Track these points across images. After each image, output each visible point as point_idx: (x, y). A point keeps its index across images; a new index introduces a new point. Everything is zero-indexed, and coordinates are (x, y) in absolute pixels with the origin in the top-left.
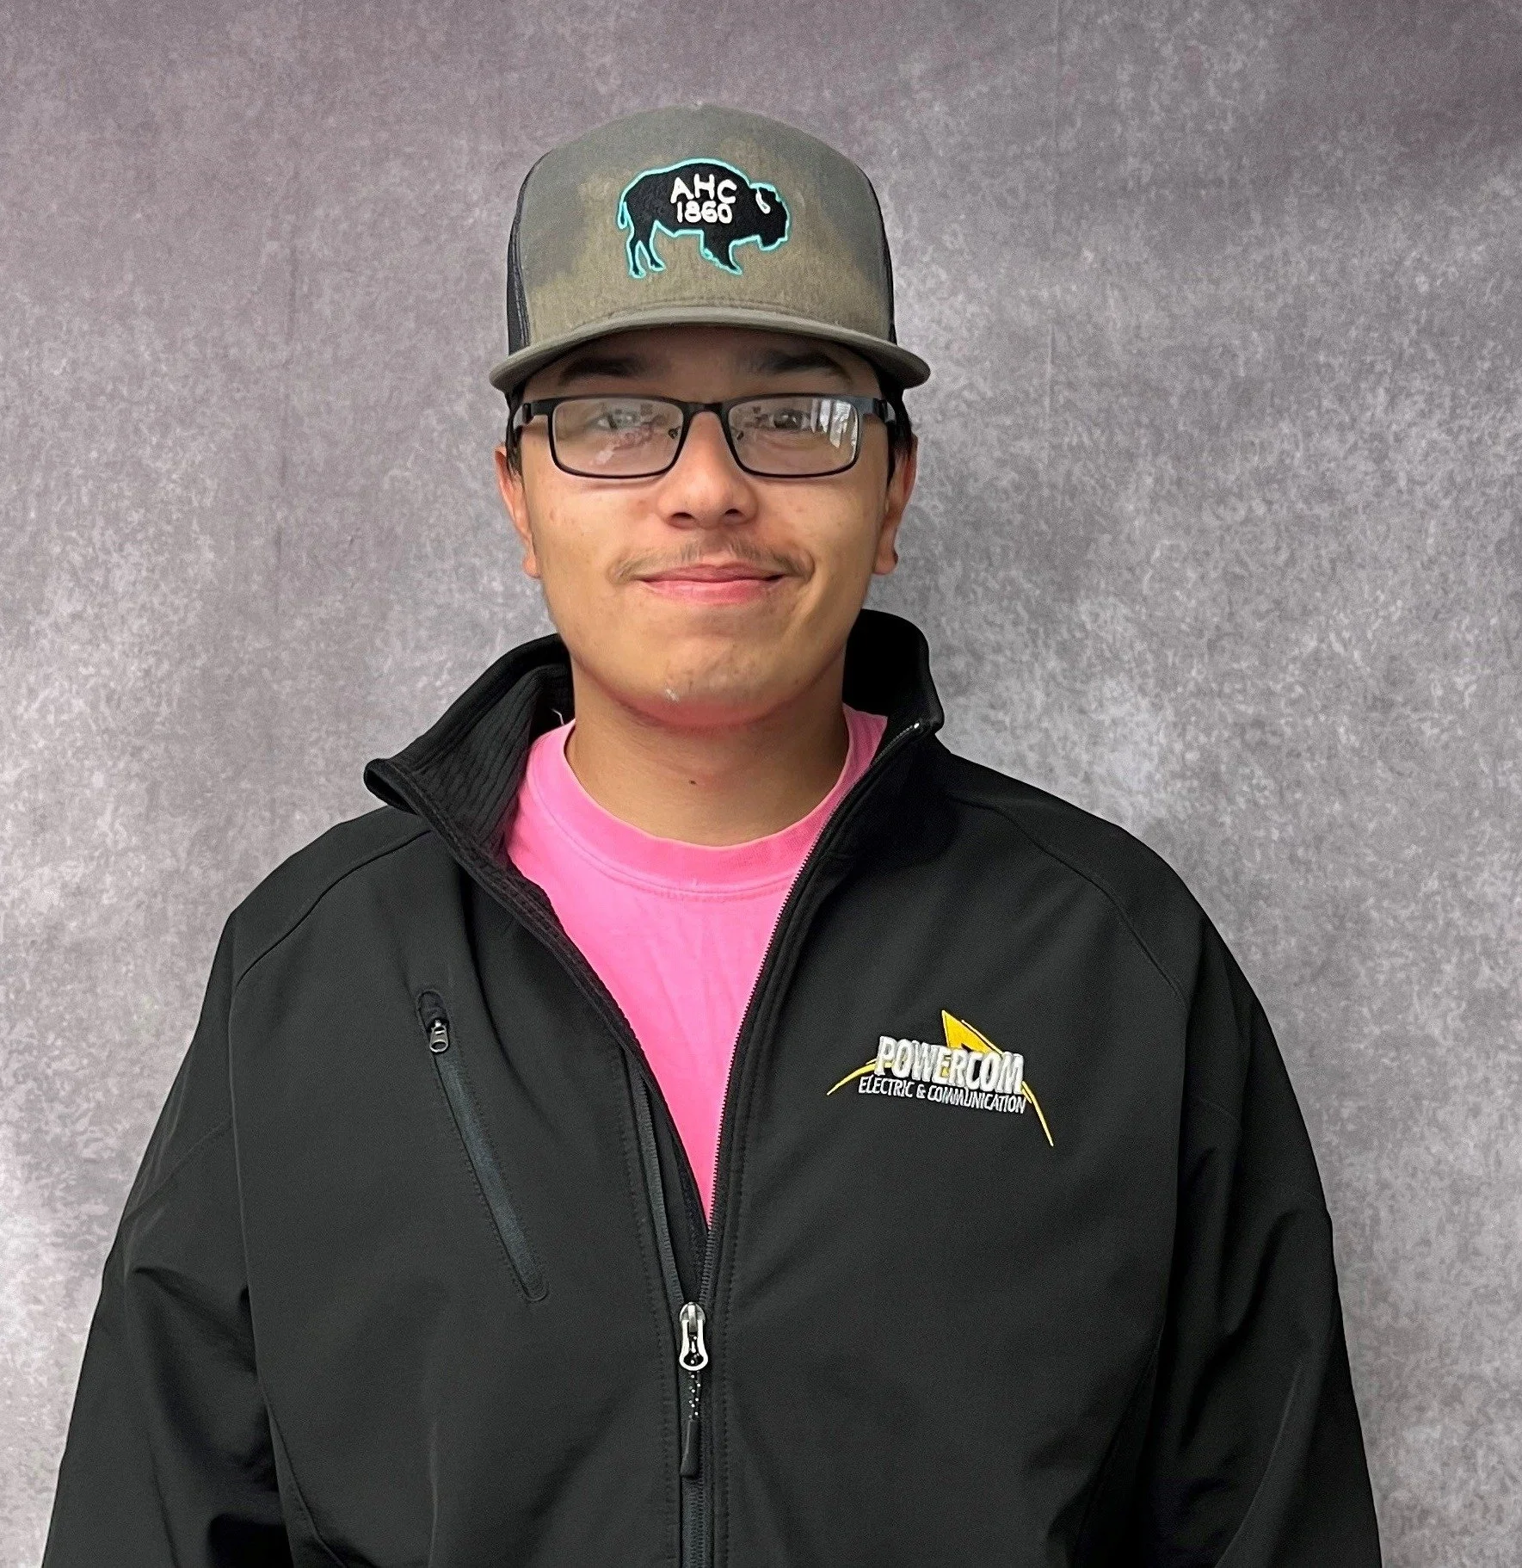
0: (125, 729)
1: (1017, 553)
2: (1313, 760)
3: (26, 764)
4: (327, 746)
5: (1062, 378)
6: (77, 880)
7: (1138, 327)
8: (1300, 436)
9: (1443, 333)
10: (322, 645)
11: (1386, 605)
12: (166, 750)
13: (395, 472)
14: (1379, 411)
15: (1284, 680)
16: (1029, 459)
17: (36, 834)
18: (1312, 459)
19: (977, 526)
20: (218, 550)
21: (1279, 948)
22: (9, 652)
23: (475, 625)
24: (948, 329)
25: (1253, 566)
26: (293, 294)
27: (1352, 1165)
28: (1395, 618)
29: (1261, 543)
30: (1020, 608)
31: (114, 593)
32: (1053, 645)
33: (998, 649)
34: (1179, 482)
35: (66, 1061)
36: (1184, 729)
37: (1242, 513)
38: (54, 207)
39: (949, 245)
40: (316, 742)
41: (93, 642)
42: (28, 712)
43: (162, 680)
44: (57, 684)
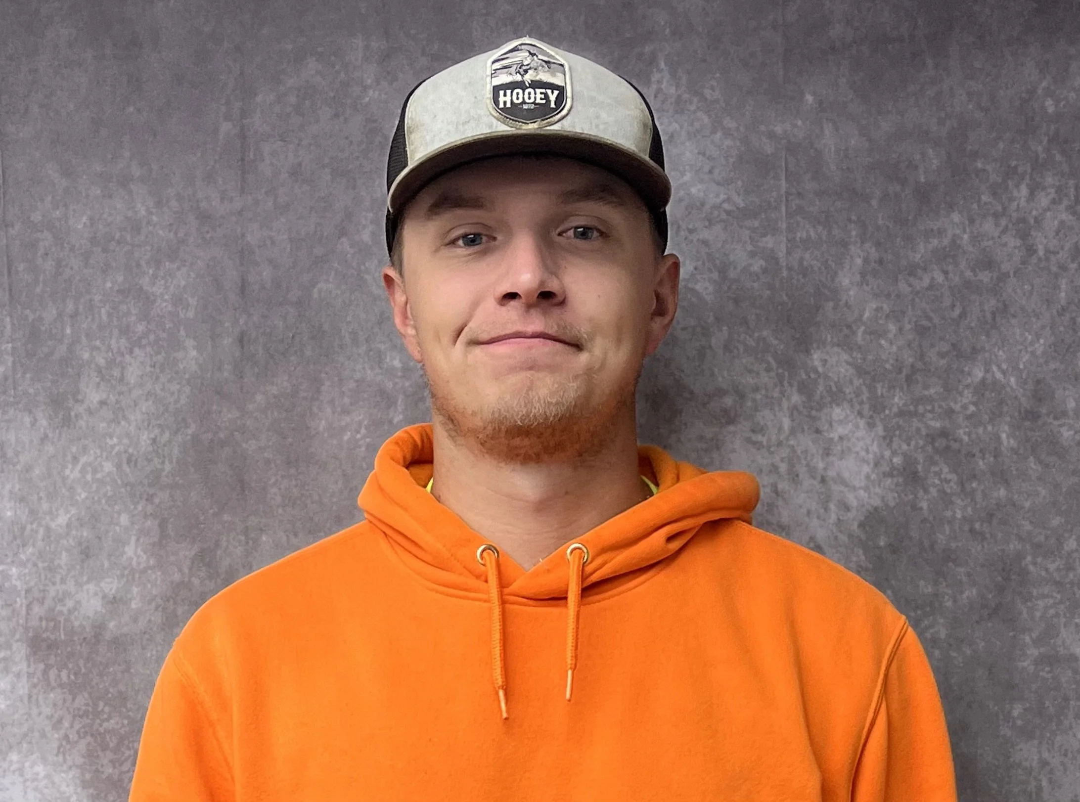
0: (141, 482)
1: (767, 319)
2: (983, 459)
3: (73, 511)
4: (282, 487)
5: (794, 190)
6: (113, 591)
7: (847, 149)
8: (967, 222)
9: (1066, 141)
10: (276, 414)
11: (1032, 343)
12: (171, 496)
13: (321, 285)
14: (1023, 202)
15: (961, 401)
16: (772, 250)
17: (83, 561)
18: (975, 239)
19: (736, 301)
20: (199, 348)
21: (965, 596)
22: (57, 431)
23: (382, 392)
24: (710, 158)
25: (936, 320)
26: (243, 160)
27: (1021, 750)
28: (1039, 352)
29: (941, 302)
30: (770, 359)
31: (128, 384)
32: (796, 384)
33: (756, 389)
34: (881, 262)
35: (112, 721)
36: (891, 441)
37: (926, 281)
38: (71, 106)
39: (708, 97)
40: (275, 484)
41: (116, 421)
42: (73, 473)
43: (165, 445)
44: (92, 452)
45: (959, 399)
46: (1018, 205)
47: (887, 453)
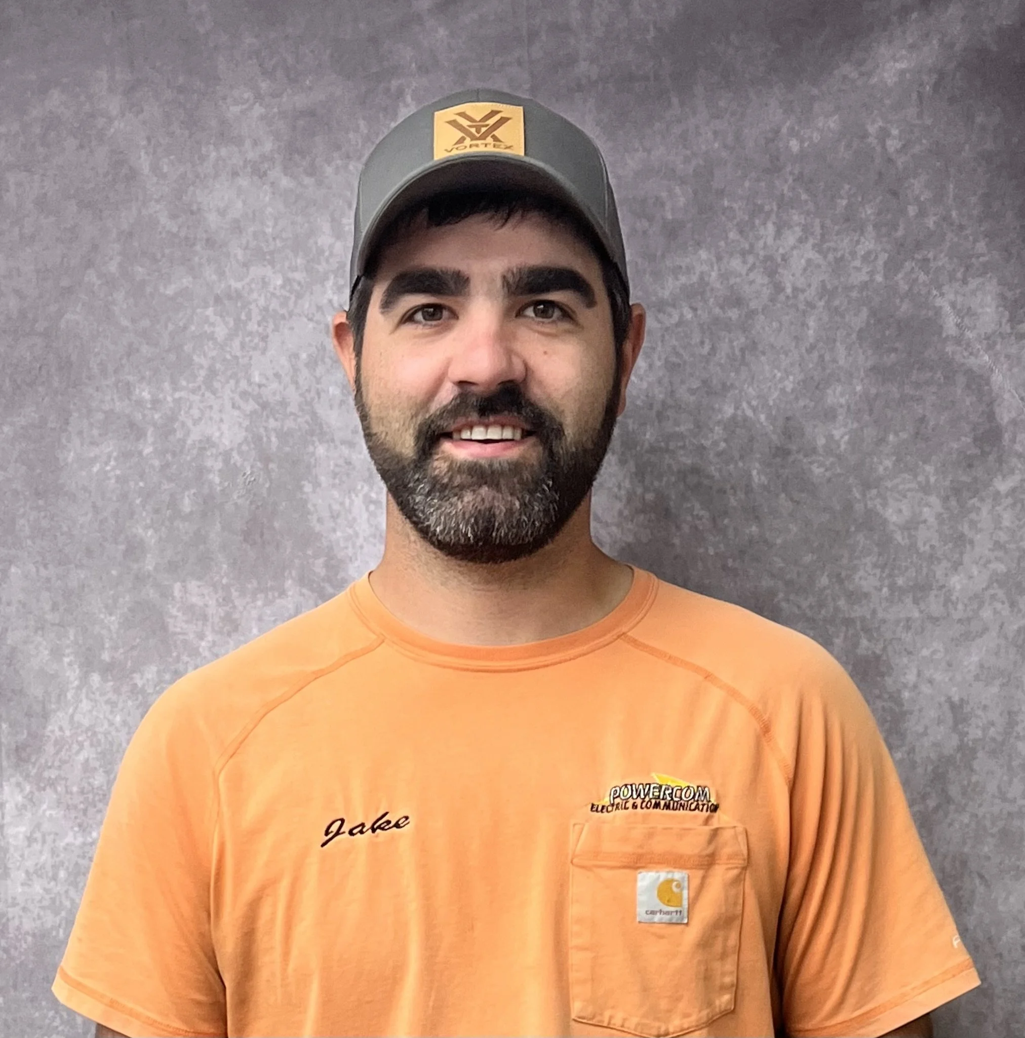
45: (710, 435)
46: (765, 243)
47: (639, 491)
